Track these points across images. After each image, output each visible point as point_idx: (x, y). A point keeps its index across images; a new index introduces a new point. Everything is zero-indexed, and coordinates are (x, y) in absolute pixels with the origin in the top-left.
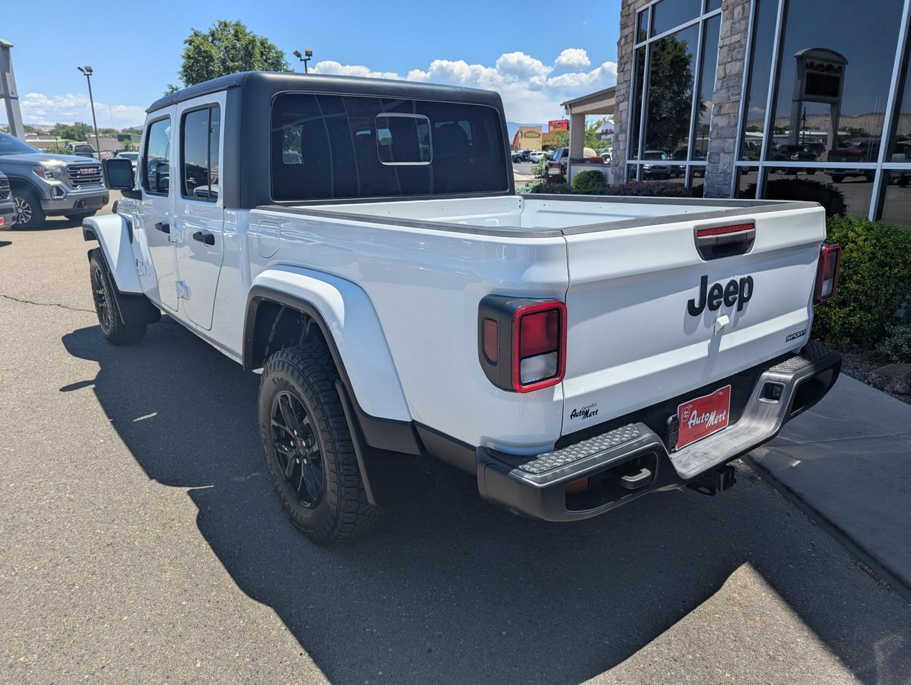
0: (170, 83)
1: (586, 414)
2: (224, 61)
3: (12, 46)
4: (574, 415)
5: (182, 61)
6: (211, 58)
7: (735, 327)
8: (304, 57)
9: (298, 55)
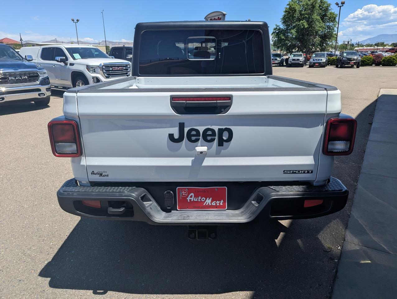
0: (276, 24)
1: (101, 175)
2: (301, 11)
3: (226, 14)
4: (93, 173)
5: (283, 14)
6: (295, 11)
7: (218, 154)
8: (340, 5)
9: (337, 4)
